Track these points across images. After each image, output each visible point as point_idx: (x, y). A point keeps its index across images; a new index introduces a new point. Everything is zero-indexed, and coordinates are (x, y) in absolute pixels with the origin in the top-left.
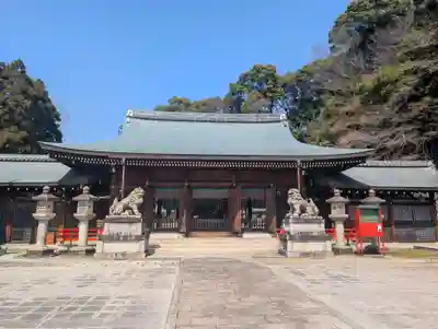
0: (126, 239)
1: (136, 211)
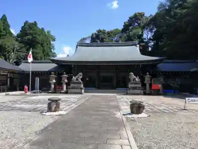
1: (80, 80)
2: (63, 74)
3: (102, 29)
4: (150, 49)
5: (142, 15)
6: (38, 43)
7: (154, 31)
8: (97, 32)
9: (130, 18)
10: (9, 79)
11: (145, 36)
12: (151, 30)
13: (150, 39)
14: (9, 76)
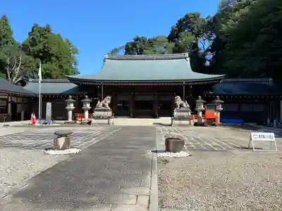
0: (103, 118)
1: (107, 106)
2: (85, 98)
3: (140, 36)
4: (208, 63)
5: (196, 16)
6: (52, 55)
7: (212, 38)
8: (133, 41)
9: (180, 21)
10: (9, 105)
11: (200, 45)
12: (209, 38)
13: (208, 50)
14: (10, 100)
